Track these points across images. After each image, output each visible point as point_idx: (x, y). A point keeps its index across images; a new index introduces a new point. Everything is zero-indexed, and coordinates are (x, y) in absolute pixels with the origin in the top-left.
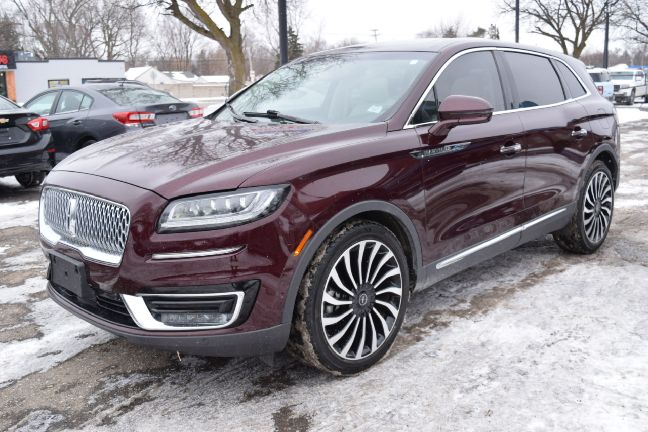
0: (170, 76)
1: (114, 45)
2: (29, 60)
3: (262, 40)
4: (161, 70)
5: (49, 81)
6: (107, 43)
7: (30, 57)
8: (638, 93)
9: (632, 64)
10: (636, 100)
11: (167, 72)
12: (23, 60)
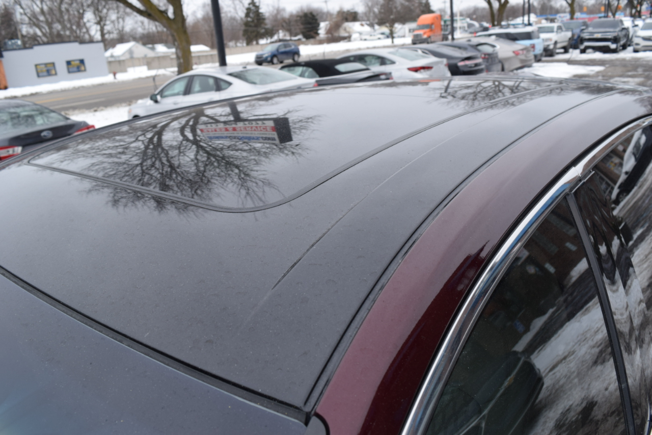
0: (153, 49)
1: (105, 25)
2: (17, 48)
3: (230, 12)
4: (144, 44)
5: (36, 66)
6: (98, 23)
7: (18, 45)
8: (559, 45)
9: (539, 14)
10: (558, 51)
11: (150, 46)
12: (11, 48)
